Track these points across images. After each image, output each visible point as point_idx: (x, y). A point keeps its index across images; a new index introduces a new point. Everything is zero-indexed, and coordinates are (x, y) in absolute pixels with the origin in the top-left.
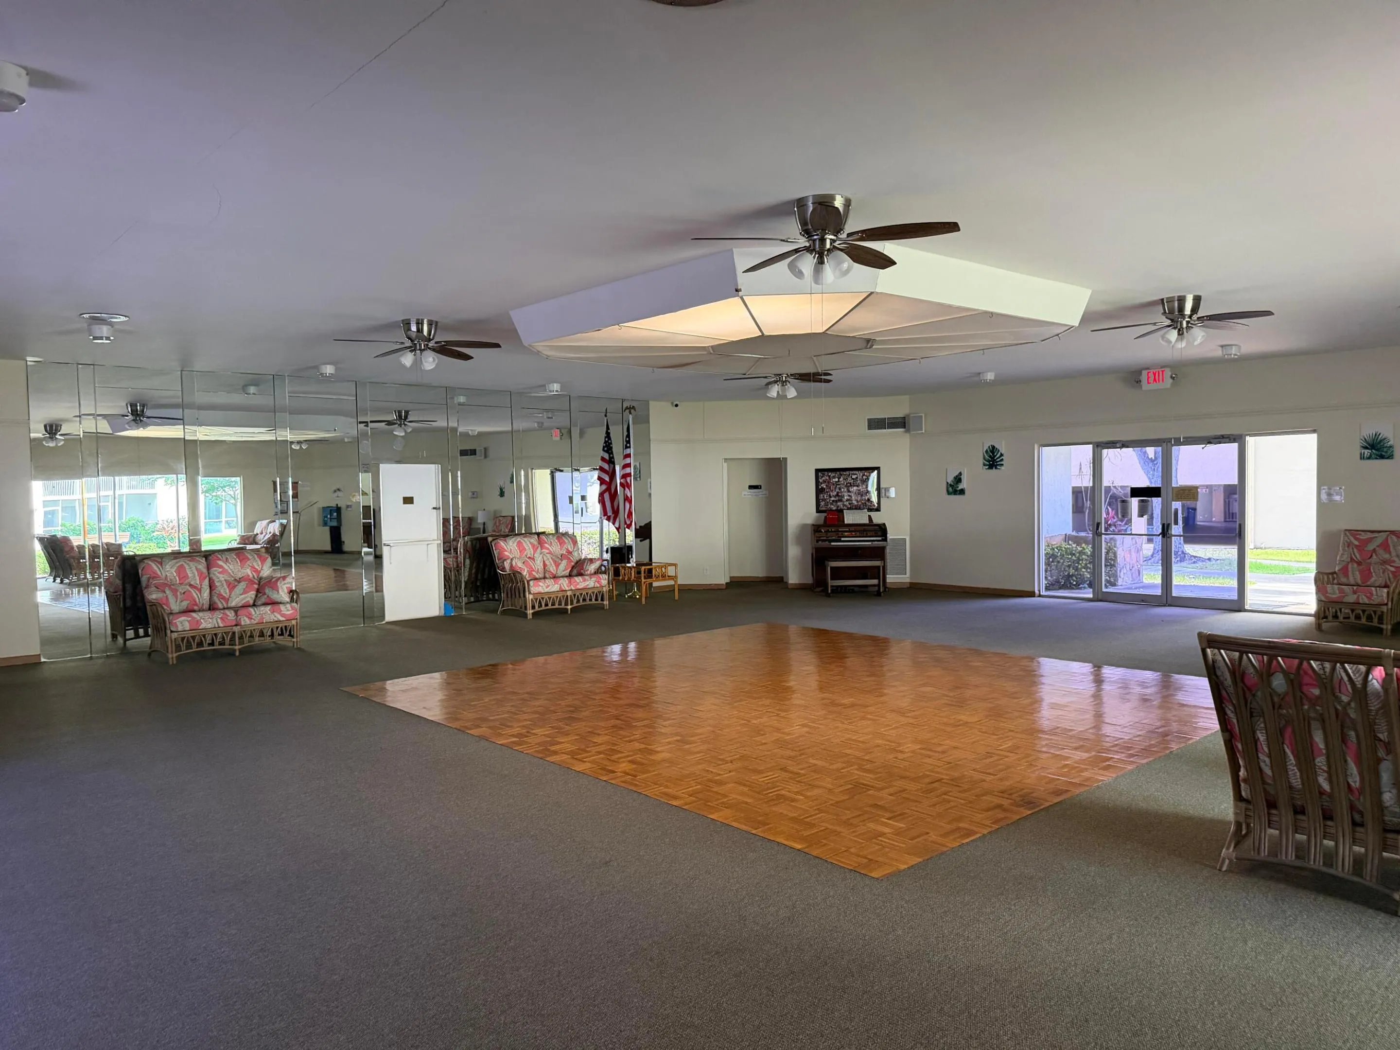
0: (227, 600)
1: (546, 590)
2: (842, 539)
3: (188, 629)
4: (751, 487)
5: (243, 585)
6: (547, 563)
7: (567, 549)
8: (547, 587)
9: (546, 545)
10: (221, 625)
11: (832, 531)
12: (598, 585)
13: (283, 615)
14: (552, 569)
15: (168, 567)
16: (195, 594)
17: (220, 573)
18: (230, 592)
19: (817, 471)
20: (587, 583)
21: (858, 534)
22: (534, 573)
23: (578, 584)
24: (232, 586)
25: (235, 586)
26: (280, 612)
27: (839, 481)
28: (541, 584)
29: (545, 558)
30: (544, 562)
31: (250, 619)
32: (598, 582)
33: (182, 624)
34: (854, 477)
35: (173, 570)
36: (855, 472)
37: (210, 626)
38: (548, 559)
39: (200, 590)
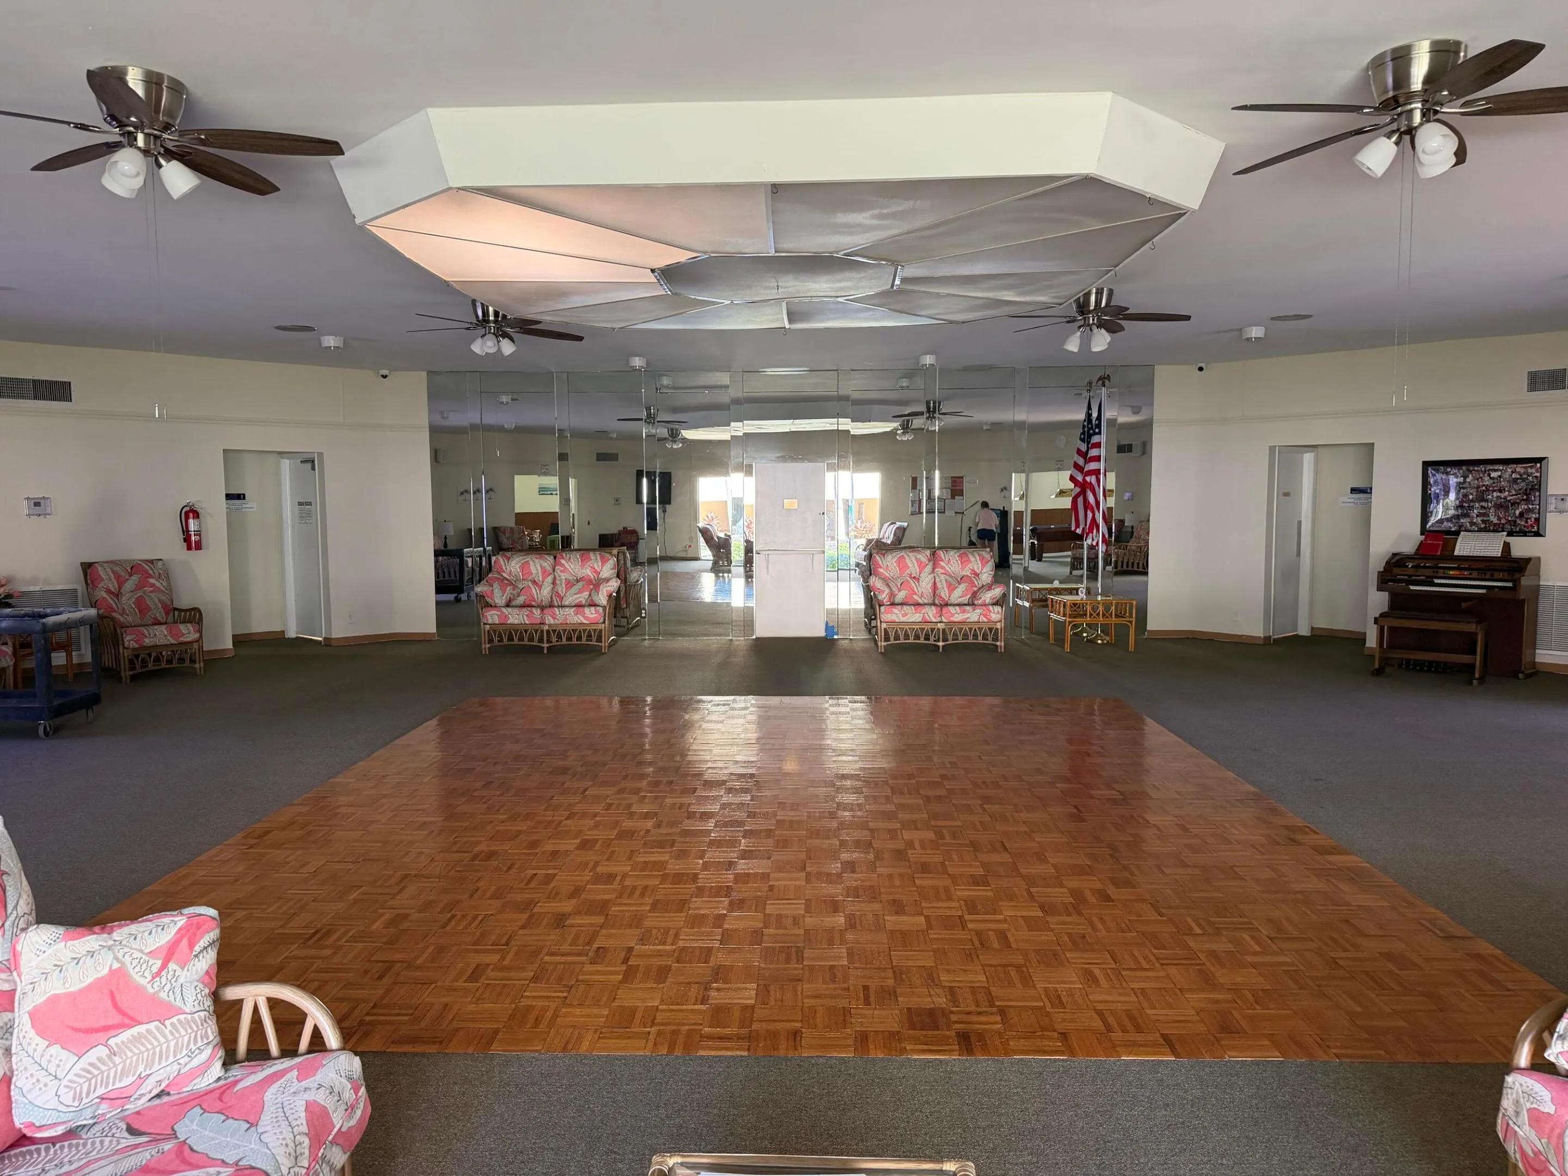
0: (562, 599)
1: (903, 619)
2: (1436, 581)
3: (497, 622)
4: (1354, 490)
5: (580, 584)
6: (939, 585)
7: (973, 570)
8: (904, 616)
9: (942, 563)
10: (527, 622)
11: (1425, 567)
12: (986, 620)
13: (586, 618)
14: (944, 593)
15: (513, 563)
16: (534, 590)
17: (561, 571)
18: (567, 589)
19: (1426, 465)
20: (968, 615)
21: (1475, 574)
22: (915, 597)
23: (953, 615)
24: (569, 584)
25: (572, 587)
26: (583, 615)
27: (1465, 482)
28: (895, 611)
29: (937, 579)
30: (935, 583)
31: (554, 618)
32: (985, 616)
33: (492, 617)
34: (1494, 475)
35: (517, 566)
36: (1496, 467)
37: (516, 622)
38: (941, 581)
39: (540, 587)
